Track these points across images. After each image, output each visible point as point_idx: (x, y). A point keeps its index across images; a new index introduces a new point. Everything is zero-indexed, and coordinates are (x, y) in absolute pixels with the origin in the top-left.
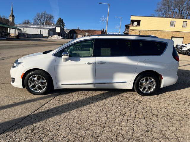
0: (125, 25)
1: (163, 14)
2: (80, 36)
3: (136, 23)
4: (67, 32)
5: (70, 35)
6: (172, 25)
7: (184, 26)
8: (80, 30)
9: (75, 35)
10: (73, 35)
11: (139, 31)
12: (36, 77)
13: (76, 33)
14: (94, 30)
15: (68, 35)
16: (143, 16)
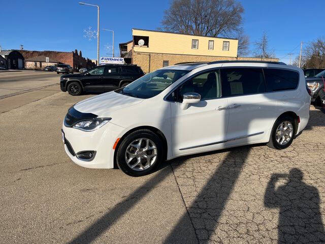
0: (120, 45)
1: (173, 28)
2: (31, 63)
3: (141, 42)
4: (4, 56)
5: (12, 62)
6: (194, 46)
7: (210, 47)
8: (27, 52)
9: (20, 61)
10: (17, 62)
11: (148, 54)
12: (138, 142)
13: (23, 58)
14: (59, 52)
15: (7, 61)
16: (154, 31)
